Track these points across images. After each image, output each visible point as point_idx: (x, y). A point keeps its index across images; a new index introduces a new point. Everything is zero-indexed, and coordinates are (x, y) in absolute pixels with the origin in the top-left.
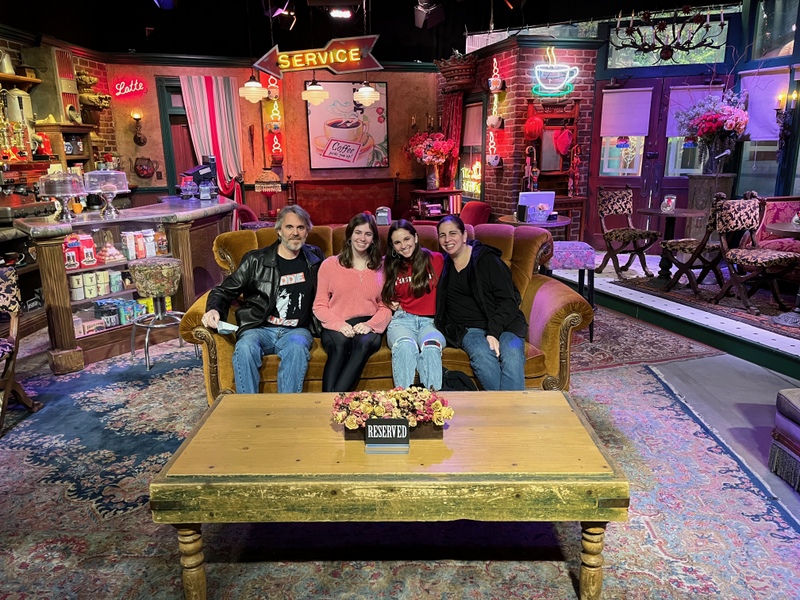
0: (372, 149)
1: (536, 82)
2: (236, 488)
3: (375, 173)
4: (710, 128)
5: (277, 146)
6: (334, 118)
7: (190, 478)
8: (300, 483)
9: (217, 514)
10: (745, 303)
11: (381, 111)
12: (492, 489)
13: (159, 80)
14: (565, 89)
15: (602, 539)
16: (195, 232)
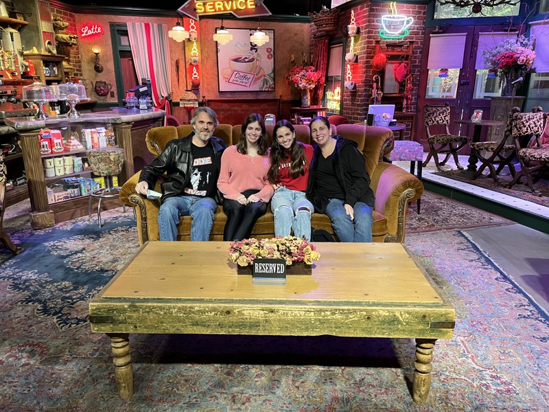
0: (263, 78)
1: (383, 29)
2: (154, 307)
3: (265, 95)
4: (508, 62)
5: (195, 74)
6: (236, 55)
7: (119, 299)
8: (202, 305)
9: (139, 327)
10: (531, 188)
11: (269, 50)
12: (349, 312)
13: (112, 25)
14: (403, 33)
15: (432, 352)
16: (135, 131)
